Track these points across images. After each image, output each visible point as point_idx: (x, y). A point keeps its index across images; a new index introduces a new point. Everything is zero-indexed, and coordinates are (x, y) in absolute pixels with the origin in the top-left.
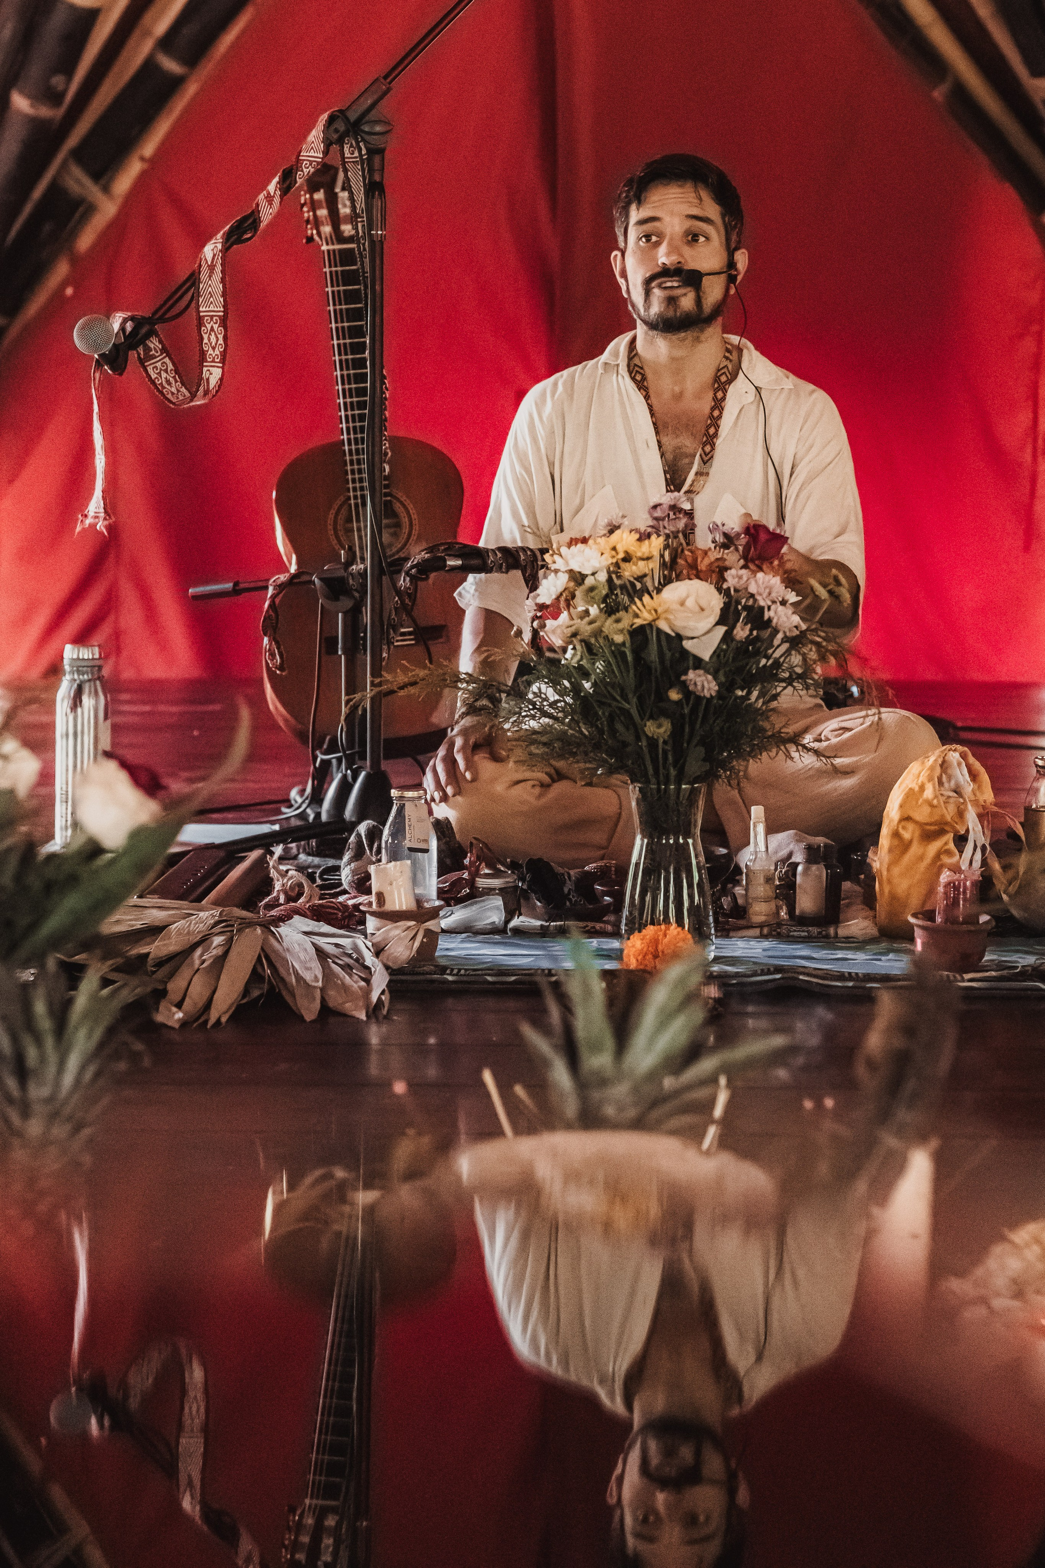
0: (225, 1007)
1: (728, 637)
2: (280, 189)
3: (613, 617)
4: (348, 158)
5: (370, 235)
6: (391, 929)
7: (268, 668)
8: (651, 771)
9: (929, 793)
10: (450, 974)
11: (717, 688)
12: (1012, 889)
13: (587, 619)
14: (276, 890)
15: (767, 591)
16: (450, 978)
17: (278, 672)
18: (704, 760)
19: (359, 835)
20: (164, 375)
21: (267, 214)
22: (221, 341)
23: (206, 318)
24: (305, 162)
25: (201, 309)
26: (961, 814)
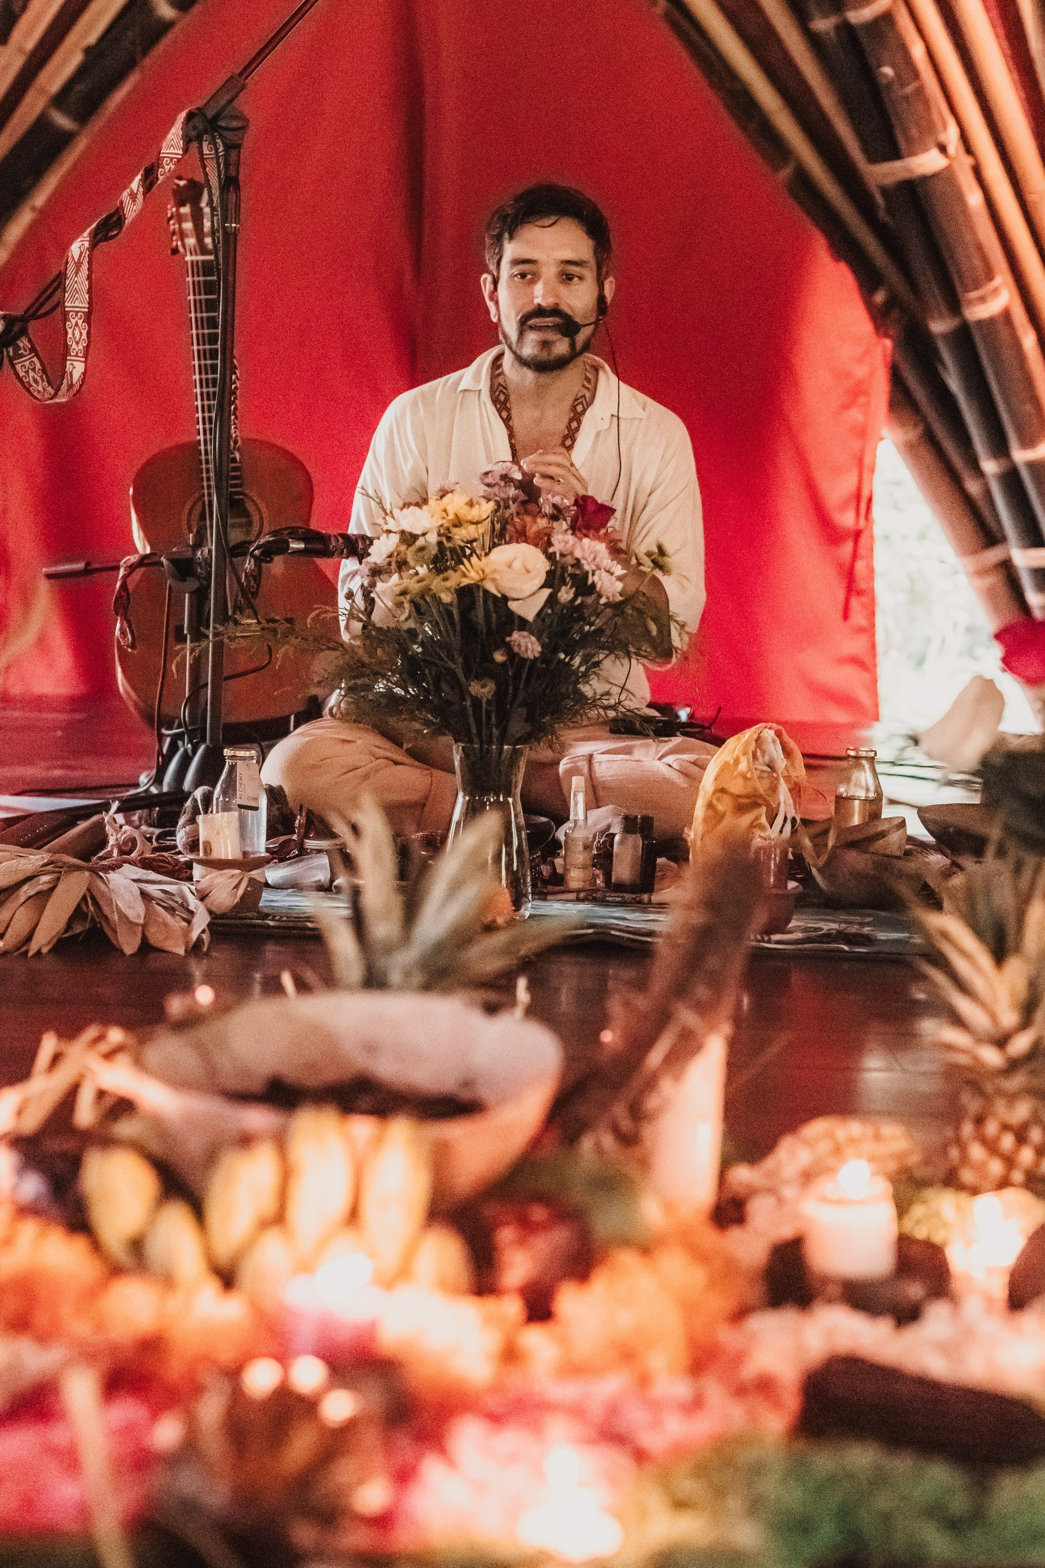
0: (44, 941)
1: (552, 600)
2: (142, 186)
3: (442, 576)
4: (207, 154)
5: (224, 228)
6: (216, 877)
7: (120, 648)
8: (474, 731)
9: (743, 766)
10: (272, 920)
11: (539, 649)
12: (821, 862)
13: (416, 578)
14: (110, 844)
15: (592, 556)
16: (271, 923)
17: (129, 650)
18: (526, 721)
19: (195, 800)
20: (31, 374)
21: (132, 211)
22: (84, 336)
23: (71, 313)
24: (165, 159)
25: (66, 304)
26: (774, 789)
